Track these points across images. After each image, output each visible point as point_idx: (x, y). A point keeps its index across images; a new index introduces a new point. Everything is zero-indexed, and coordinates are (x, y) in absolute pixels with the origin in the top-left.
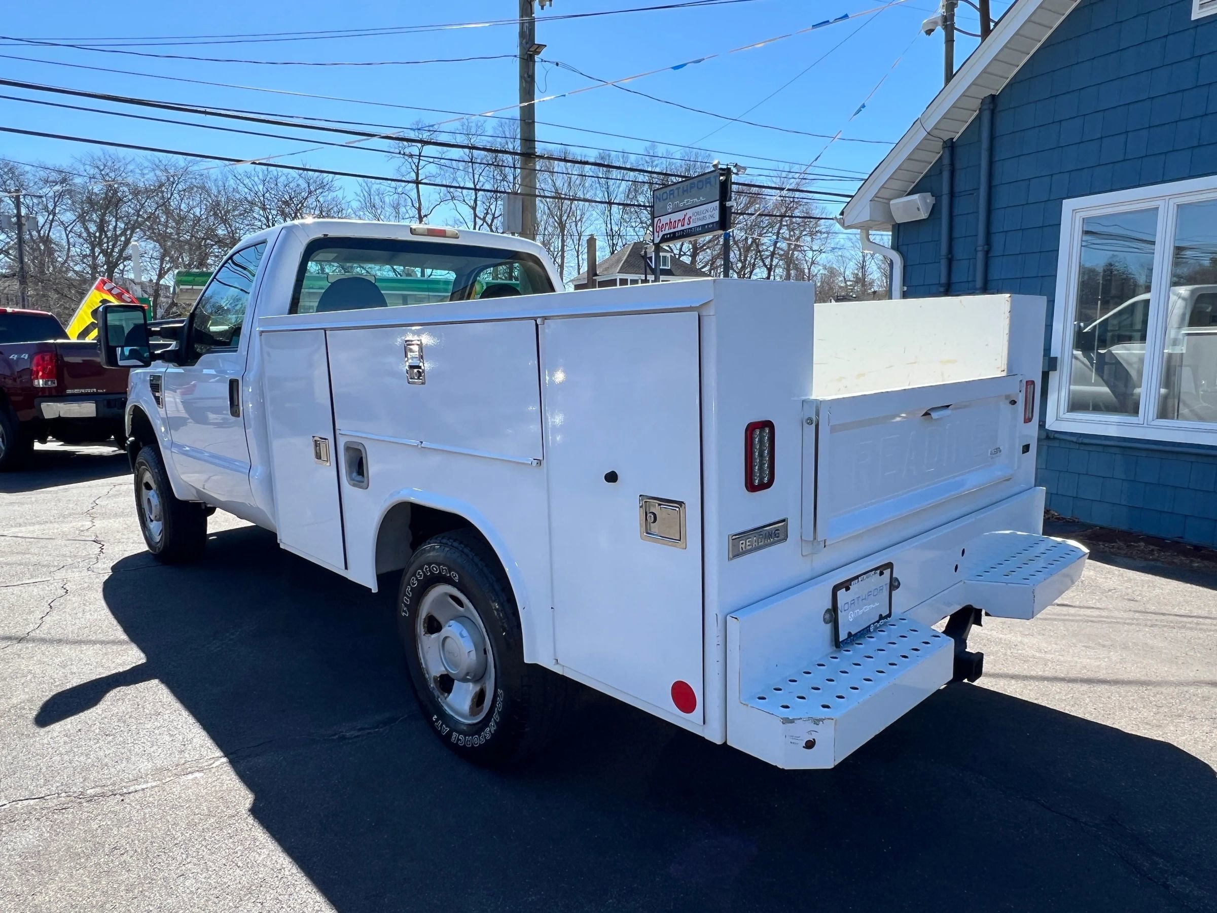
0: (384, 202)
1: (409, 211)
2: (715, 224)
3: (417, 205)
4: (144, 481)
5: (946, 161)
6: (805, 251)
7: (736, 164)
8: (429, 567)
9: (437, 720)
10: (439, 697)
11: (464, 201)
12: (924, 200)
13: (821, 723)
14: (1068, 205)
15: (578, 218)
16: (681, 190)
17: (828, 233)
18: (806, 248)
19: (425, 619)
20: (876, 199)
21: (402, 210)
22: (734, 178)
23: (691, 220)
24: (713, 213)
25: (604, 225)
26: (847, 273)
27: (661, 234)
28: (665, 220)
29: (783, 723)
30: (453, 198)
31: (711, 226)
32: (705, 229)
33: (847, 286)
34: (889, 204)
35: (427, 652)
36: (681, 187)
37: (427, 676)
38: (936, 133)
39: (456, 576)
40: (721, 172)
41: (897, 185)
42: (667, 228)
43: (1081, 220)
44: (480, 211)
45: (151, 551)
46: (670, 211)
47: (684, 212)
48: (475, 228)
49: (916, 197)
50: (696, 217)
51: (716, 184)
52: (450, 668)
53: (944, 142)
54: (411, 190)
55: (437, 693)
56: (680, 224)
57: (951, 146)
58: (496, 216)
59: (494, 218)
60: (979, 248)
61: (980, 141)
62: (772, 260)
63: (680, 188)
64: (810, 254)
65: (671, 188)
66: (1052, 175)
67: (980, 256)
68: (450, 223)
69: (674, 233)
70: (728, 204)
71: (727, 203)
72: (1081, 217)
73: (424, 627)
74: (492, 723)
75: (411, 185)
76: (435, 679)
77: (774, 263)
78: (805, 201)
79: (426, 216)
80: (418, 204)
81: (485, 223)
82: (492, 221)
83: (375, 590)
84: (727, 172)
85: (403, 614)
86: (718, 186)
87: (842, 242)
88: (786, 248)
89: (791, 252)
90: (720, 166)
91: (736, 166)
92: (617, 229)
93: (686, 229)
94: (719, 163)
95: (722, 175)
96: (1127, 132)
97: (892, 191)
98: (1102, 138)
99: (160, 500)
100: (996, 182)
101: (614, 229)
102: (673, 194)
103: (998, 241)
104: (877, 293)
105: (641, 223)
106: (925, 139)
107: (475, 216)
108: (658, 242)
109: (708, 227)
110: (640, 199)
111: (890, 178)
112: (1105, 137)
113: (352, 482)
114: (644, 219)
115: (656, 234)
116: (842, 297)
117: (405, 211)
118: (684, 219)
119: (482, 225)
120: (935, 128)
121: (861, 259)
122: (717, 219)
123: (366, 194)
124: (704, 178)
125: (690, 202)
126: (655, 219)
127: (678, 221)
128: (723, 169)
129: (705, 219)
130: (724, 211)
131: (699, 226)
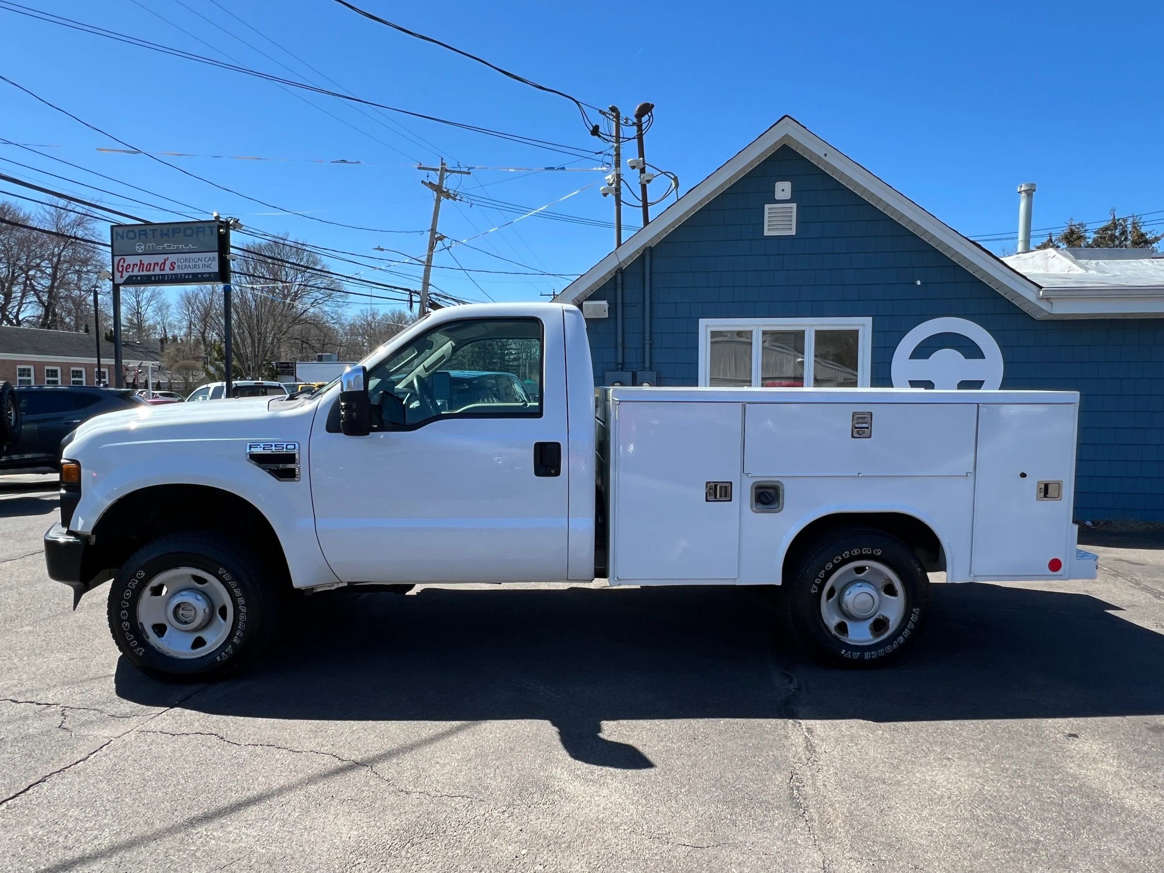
2: (214, 275)
5: (619, 282)
7: (238, 219)
8: (850, 552)
9: (846, 653)
10: (840, 638)
12: (605, 304)
14: (703, 322)
16: (158, 233)
19: (828, 590)
23: (176, 266)
24: (209, 263)
27: (126, 275)
28: (131, 260)
31: (206, 276)
32: (197, 278)
36: (159, 230)
37: (829, 628)
39: (880, 551)
40: (220, 224)
42: (136, 269)
43: (711, 332)
47: (166, 256)
49: (599, 302)
50: (184, 264)
51: (211, 235)
53: (618, 269)
55: (838, 636)
56: (157, 268)
60: (646, 342)
61: (643, 272)
63: (156, 230)
66: (691, 301)
67: (647, 347)
69: (148, 276)
70: (230, 257)
71: (228, 256)
72: (710, 330)
73: (827, 596)
74: (906, 632)
76: (834, 629)
83: (779, 583)
84: (224, 225)
85: (814, 591)
86: (214, 236)
91: (236, 221)
93: (167, 274)
94: (219, 215)
95: (221, 227)
100: (653, 299)
102: (145, 235)
108: (121, 283)
109: (203, 276)
113: (759, 511)
115: (118, 274)
118: (164, 263)
122: (214, 270)
124: (194, 226)
125: (173, 247)
126: (115, 257)
127: (155, 264)
128: (222, 222)
129: (198, 267)
130: (224, 264)
131: (189, 274)
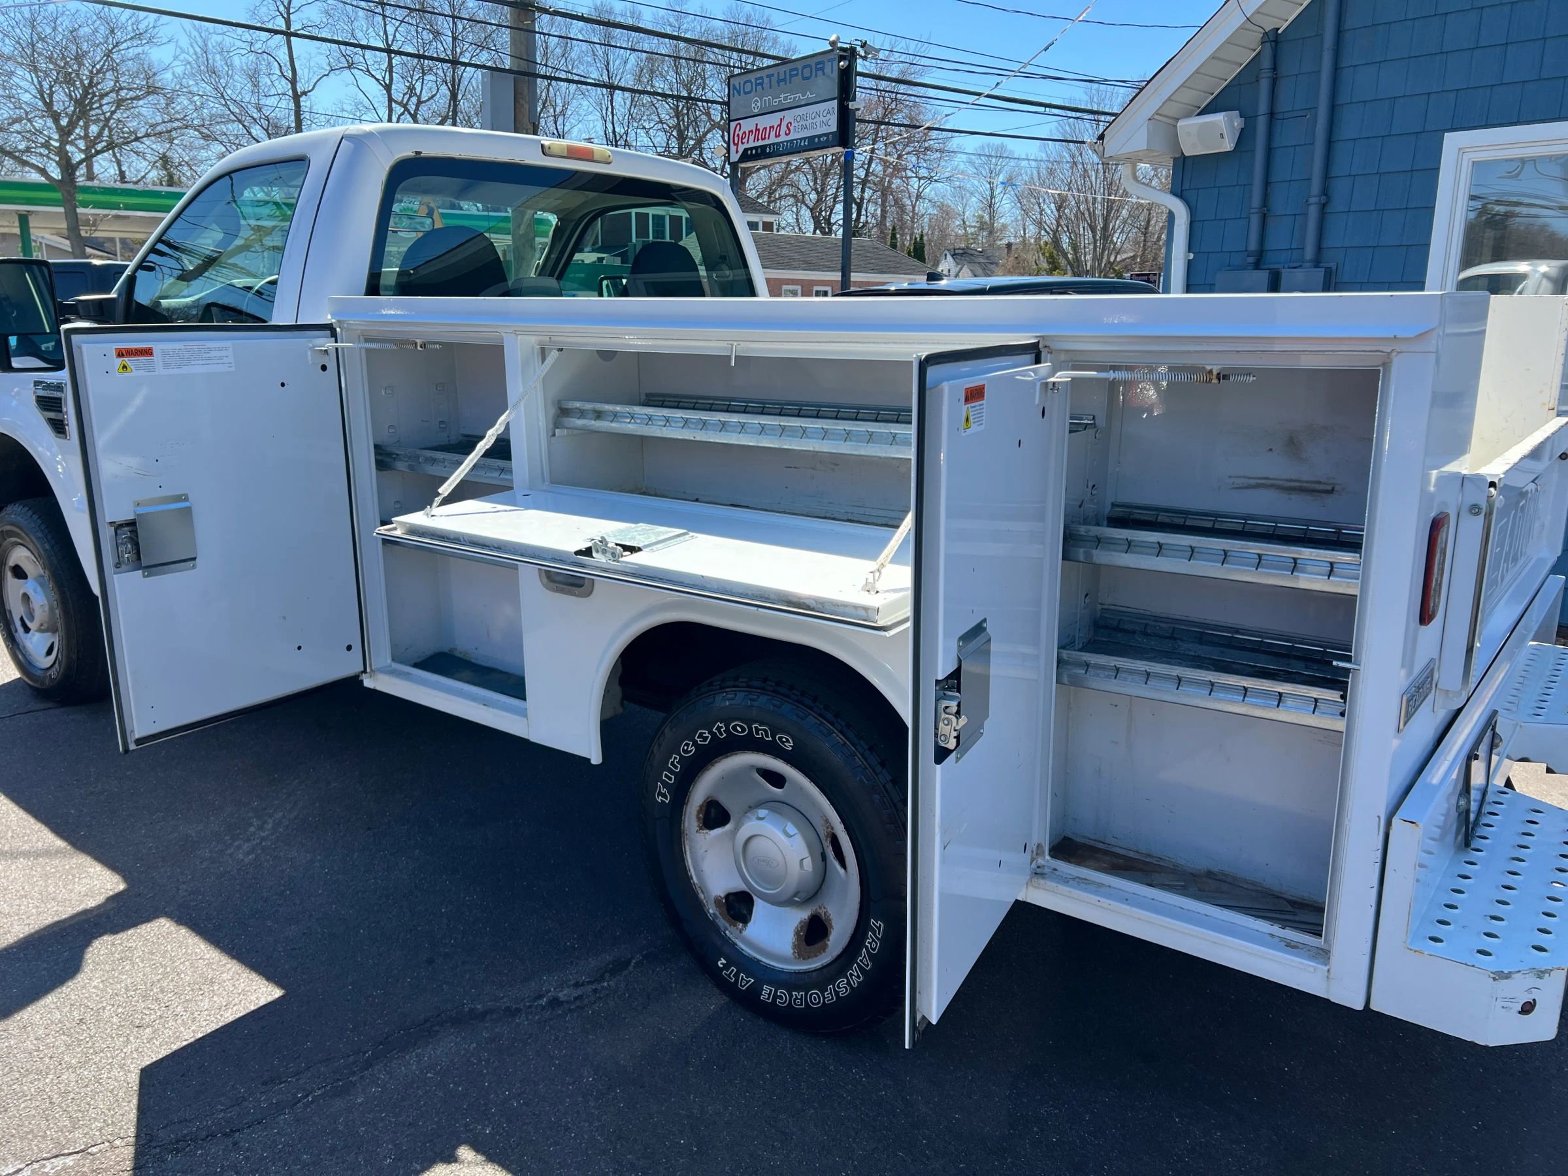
0: (231, 65)
1: (276, 83)
2: (830, 136)
3: (289, 74)
4: (11, 562)
5: (1266, 63)
6: (908, 178)
7: (866, 42)
8: (727, 726)
9: (726, 967)
10: (726, 929)
11: (368, 71)
12: (1231, 121)
13: (1547, 975)
14: (1452, 140)
15: (558, 109)
16: (774, 79)
17: (941, 151)
18: (909, 174)
19: (701, 807)
20: (1157, 117)
21: (265, 80)
22: (861, 66)
23: (792, 128)
24: (828, 118)
25: (600, 124)
26: (967, 214)
27: (741, 148)
28: (748, 125)
29: (1494, 979)
30: (350, 66)
31: (823, 139)
32: (814, 144)
33: (966, 234)
34: (1176, 126)
35: (703, 859)
36: (776, 75)
37: (702, 896)
38: (1259, 19)
39: (788, 741)
40: (841, 53)
41: (1189, 97)
42: (752, 138)
43: (1470, 164)
44: (399, 89)
45: (26, 679)
46: (756, 111)
47: (780, 114)
48: (390, 120)
49: (1219, 118)
50: (800, 123)
51: (832, 72)
52: (760, 886)
53: (1266, 34)
54: (278, 47)
55: (722, 922)
56: (773, 134)
57: (1273, 40)
58: (423, 99)
59: (419, 103)
60: (1312, 200)
61: (1320, 36)
62: (863, 191)
63: (773, 75)
64: (915, 183)
65: (758, 75)
66: (1429, 93)
67: (1313, 211)
68: (348, 107)
69: (763, 147)
70: (852, 105)
71: (850, 103)
72: (1469, 159)
73: (698, 818)
74: (854, 971)
75: (279, 36)
76: (717, 901)
77: (867, 195)
78: (913, 99)
79: (305, 93)
80: (290, 72)
81: (406, 112)
82: (417, 109)
83: (596, 758)
84: (850, 54)
85: (660, 799)
86: (835, 75)
87: (962, 166)
88: (881, 174)
89: (887, 179)
90: (839, 45)
91: (864, 45)
92: (623, 131)
93: (782, 142)
94: (838, 38)
95: (842, 58)
96: (1545, 39)
97: (1182, 105)
98: (1507, 44)
99: (54, 595)
100: (1343, 99)
101: (617, 130)
102: (762, 84)
103: (1340, 189)
104: (1013, 247)
105: (661, 122)
106: (1242, 28)
107: (390, 100)
108: (736, 160)
109: (819, 139)
110: (657, 85)
111: (1182, 86)
112: (1511, 43)
113: (554, 585)
114: (664, 117)
115: (733, 148)
116: (961, 251)
117: (270, 83)
118: (780, 125)
119: (402, 114)
120: (1258, 12)
121: (988, 193)
122: (834, 128)
123: (198, 50)
124: (812, 62)
125: (790, 99)
126: (731, 123)
127: (770, 127)
128: (844, 50)
129: (815, 126)
130: (846, 117)
131: (804, 139)
